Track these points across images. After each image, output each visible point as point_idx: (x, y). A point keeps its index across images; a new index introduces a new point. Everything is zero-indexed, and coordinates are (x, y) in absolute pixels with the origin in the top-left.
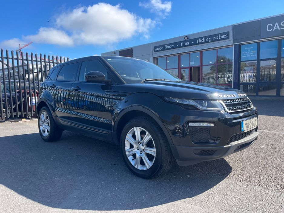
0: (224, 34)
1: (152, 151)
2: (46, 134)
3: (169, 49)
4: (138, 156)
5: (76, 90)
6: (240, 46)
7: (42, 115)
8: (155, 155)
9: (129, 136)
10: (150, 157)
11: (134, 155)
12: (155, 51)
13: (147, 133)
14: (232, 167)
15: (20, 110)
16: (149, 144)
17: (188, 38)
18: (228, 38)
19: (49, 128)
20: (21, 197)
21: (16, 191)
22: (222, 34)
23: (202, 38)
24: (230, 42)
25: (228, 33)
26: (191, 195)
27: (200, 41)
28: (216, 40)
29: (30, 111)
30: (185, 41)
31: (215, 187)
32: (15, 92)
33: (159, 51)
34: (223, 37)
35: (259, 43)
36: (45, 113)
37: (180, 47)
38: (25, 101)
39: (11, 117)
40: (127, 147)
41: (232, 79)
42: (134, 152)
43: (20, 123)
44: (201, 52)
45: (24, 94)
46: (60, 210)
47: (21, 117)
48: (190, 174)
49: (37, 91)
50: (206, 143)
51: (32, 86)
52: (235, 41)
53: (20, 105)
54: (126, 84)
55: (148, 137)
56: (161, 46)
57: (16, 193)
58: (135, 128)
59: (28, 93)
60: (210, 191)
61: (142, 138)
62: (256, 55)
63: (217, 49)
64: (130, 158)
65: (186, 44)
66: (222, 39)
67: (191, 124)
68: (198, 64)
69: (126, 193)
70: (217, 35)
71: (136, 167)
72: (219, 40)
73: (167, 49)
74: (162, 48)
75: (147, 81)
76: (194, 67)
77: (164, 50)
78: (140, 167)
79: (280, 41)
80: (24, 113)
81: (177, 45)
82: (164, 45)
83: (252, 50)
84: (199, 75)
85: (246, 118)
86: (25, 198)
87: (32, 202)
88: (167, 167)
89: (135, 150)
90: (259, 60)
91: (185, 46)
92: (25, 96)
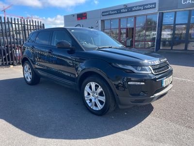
0: (153, 4)
1: (103, 99)
2: (29, 80)
3: (113, 14)
4: (93, 100)
5: (50, 52)
6: (163, 13)
7: (25, 67)
8: (104, 101)
9: (87, 88)
10: (101, 102)
11: (91, 100)
12: (103, 16)
13: (100, 87)
14: (154, 106)
15: (9, 60)
16: (101, 94)
17: (126, 6)
18: (155, 7)
19: (31, 76)
20: (17, 129)
21: (13, 124)
22: (150, 4)
23: (136, 7)
24: (156, 10)
25: (155, 4)
26: (127, 128)
27: (135, 9)
28: (146, 9)
29: (16, 60)
30: (124, 9)
31: (142, 122)
32: (4, 45)
33: (106, 15)
34: (151, 6)
35: (176, 12)
36: (28, 66)
37: (121, 13)
38: (11, 53)
39: (3, 64)
40: (86, 94)
41: (156, 36)
42: (90, 98)
43: (9, 68)
44: (135, 17)
45: (10, 47)
46: (44, 139)
47: (10, 64)
48: (126, 112)
49: (19, 45)
50: (139, 95)
51: (16, 41)
52: (159, 10)
53: (8, 56)
54: (85, 51)
55: (100, 89)
56: (107, 12)
57: (14, 127)
58: (91, 83)
59: (13, 47)
60: (139, 125)
61: (96, 90)
62: (173, 21)
63: (146, 15)
64: (88, 102)
65: (124, 11)
66: (151, 8)
67: (129, 83)
68: (132, 26)
69: (86, 126)
70: (147, 5)
71: (92, 107)
72: (148, 9)
73: (111, 14)
74: (108, 13)
75: (99, 49)
76: (130, 28)
77: (109, 14)
78: (94, 108)
79: (190, 11)
80: (11, 62)
81: (119, 11)
82: (109, 11)
83: (170, 17)
84: (133, 33)
85: (165, 78)
86: (20, 130)
87: (25, 133)
88: (112, 109)
89: (91, 97)
90: (175, 24)
91: (124, 12)
92: (11, 50)
